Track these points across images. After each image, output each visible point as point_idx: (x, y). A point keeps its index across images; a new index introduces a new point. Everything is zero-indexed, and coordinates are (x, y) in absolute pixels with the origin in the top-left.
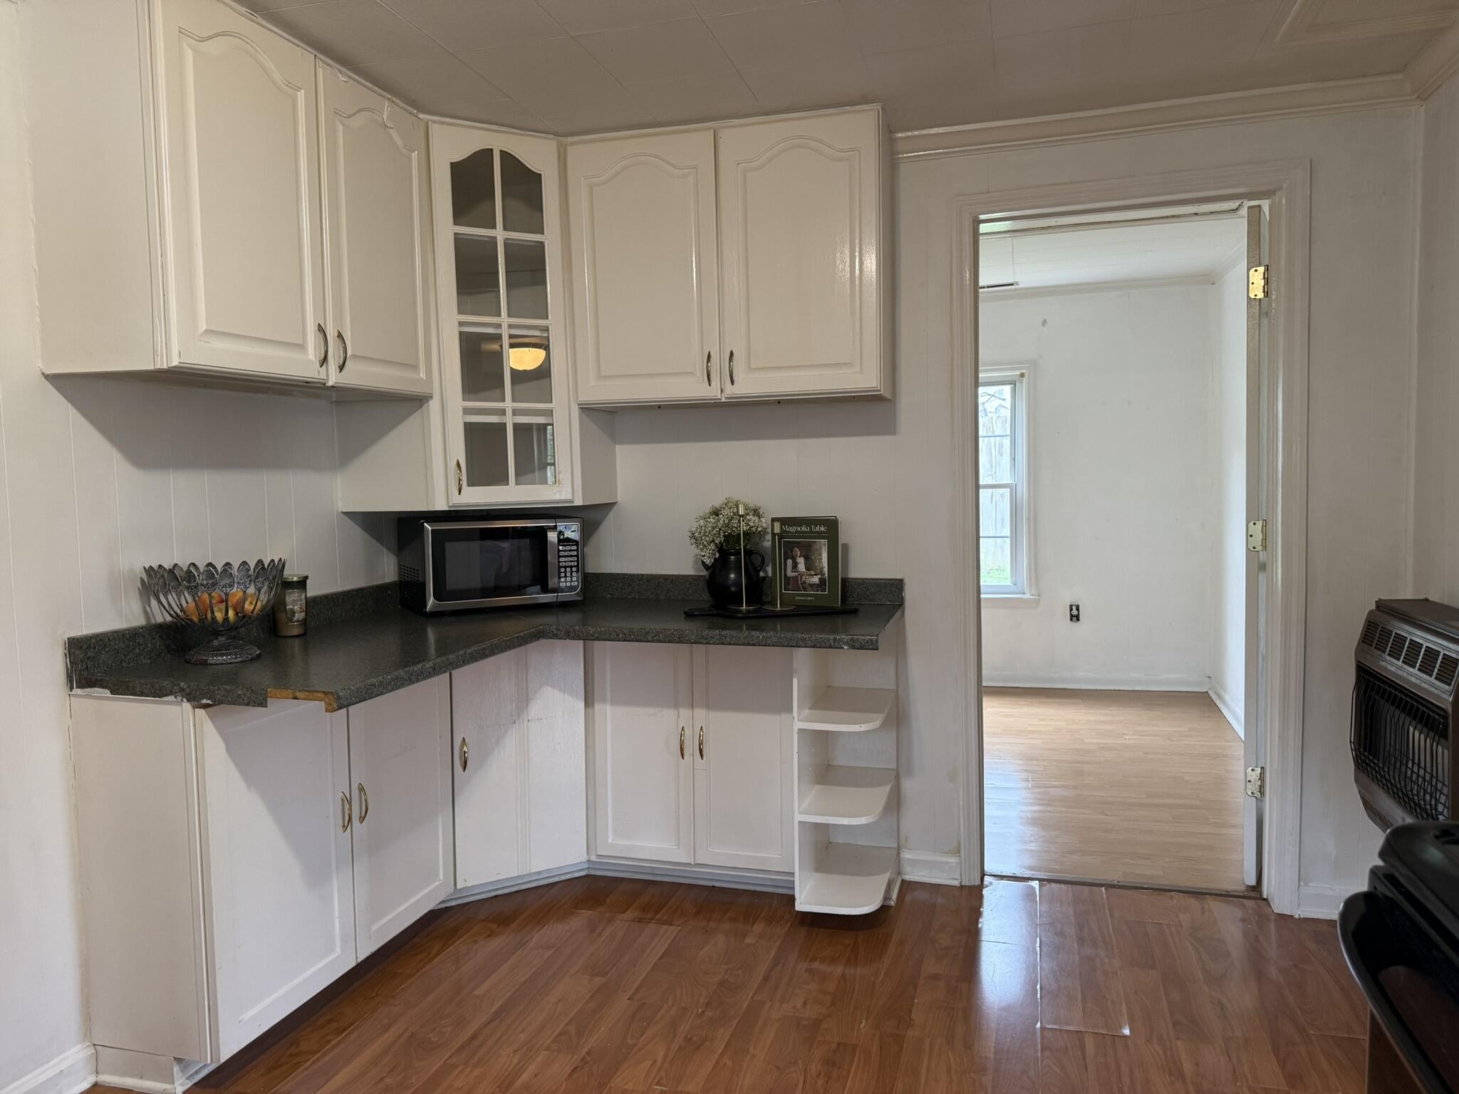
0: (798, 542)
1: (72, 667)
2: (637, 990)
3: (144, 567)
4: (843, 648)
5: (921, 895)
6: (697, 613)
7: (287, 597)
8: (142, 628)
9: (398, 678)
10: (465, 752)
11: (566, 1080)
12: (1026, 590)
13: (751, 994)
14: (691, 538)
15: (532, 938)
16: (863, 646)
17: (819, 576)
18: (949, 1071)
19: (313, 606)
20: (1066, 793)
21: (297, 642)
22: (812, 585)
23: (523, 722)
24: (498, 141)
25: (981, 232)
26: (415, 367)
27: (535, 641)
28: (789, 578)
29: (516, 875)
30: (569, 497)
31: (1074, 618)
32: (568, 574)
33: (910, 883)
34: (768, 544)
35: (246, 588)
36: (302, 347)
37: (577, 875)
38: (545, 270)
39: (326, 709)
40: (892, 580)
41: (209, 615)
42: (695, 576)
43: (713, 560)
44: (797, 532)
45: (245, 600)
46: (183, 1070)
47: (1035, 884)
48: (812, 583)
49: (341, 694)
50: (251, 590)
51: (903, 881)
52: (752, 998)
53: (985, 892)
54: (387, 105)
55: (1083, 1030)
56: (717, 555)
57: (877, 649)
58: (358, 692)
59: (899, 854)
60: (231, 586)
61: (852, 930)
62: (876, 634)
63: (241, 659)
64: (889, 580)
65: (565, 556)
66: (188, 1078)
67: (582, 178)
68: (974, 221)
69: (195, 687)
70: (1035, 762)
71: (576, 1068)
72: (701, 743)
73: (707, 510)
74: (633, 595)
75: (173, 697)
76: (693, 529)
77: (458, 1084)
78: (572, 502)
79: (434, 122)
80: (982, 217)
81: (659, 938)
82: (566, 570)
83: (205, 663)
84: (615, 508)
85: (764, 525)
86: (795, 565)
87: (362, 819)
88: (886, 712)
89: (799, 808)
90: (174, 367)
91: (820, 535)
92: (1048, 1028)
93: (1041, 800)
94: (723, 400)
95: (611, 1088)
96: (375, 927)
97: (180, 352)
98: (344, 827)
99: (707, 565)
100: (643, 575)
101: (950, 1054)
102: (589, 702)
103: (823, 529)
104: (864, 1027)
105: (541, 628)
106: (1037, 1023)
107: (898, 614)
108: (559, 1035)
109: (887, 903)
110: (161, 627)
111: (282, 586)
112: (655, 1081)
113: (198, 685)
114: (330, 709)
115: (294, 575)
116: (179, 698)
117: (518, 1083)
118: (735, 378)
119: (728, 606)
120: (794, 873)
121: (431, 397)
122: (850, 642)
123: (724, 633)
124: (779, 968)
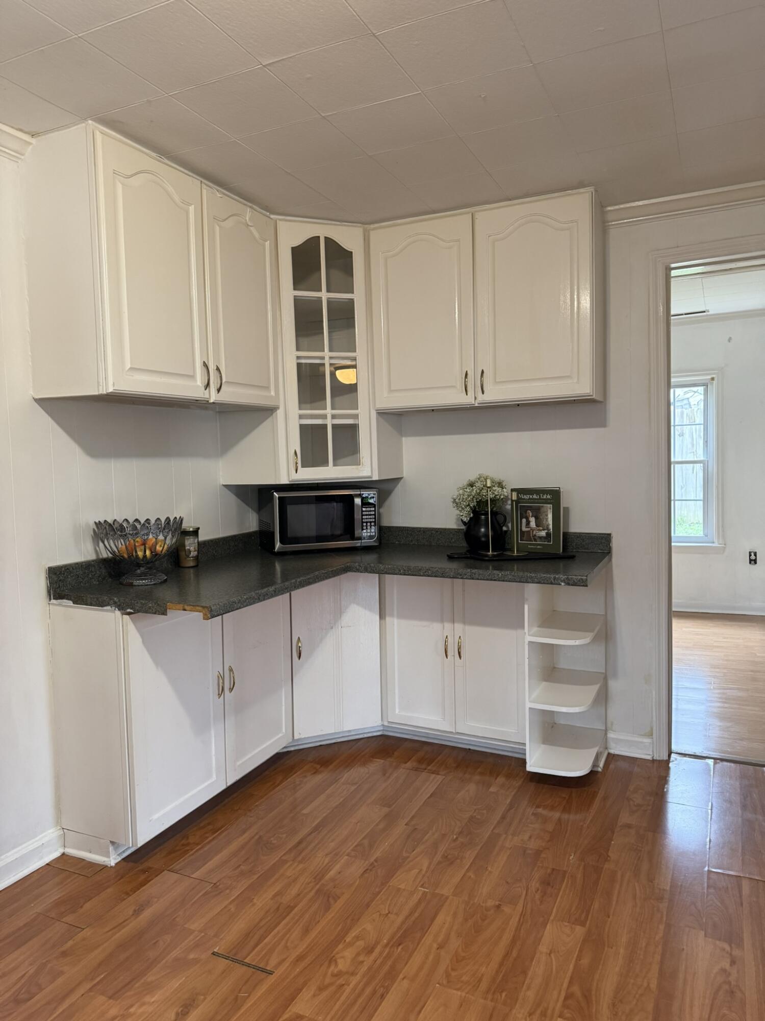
0: (531, 507)
1: (50, 586)
2: (413, 817)
3: (95, 522)
4: (560, 584)
5: (621, 764)
6: (456, 556)
7: (186, 541)
8: (93, 561)
9: (250, 598)
10: (300, 647)
11: (359, 877)
12: (716, 541)
13: (492, 827)
14: (453, 502)
15: (343, 777)
16: (576, 583)
17: (546, 531)
18: (634, 898)
19: (204, 547)
20: (740, 694)
21: (192, 571)
22: (541, 538)
23: (338, 628)
24: (323, 230)
25: (672, 275)
26: (267, 388)
27: (344, 573)
28: (524, 532)
29: (333, 732)
30: (369, 474)
31: (753, 562)
32: (369, 527)
33: (614, 755)
34: (509, 507)
35: (157, 536)
36: (192, 377)
37: (375, 734)
38: (354, 318)
39: (204, 617)
40: (602, 534)
41: (134, 554)
42: (458, 529)
43: (468, 519)
44: (530, 499)
45: (156, 543)
46: (116, 849)
47: (711, 762)
48: (540, 536)
49: (213, 608)
50: (161, 537)
51: (609, 754)
52: (492, 831)
53: (671, 765)
54: (248, 210)
55: (742, 875)
56: (472, 515)
57: (587, 586)
58: (224, 606)
59: (606, 734)
60: (148, 535)
61: (568, 787)
62: (586, 575)
63: (155, 582)
64: (600, 534)
65: (366, 515)
66: (118, 855)
67: (380, 253)
68: (666, 269)
69: (123, 601)
70: (718, 670)
71: (367, 870)
72: (459, 648)
73: (465, 483)
74: (413, 542)
75: (110, 607)
76: (455, 497)
77: (288, 873)
78: (371, 478)
79: (280, 220)
80: (673, 265)
81: (430, 783)
82: (367, 524)
83: (131, 585)
84: (402, 481)
85: (506, 494)
86: (528, 523)
87: (231, 690)
88: (596, 631)
89: (529, 698)
90: (111, 393)
91: (546, 502)
92: (714, 872)
93: (720, 698)
94: (477, 405)
95: (389, 886)
96: (239, 763)
97: (114, 383)
98: (220, 695)
99: (465, 522)
100: (420, 528)
101: (636, 884)
102: (382, 616)
103: (549, 497)
104: (573, 859)
105: (348, 564)
106: (704, 867)
107: (606, 559)
108: (356, 846)
109: (595, 769)
110: (105, 561)
111: (181, 534)
112: (420, 885)
113: (124, 600)
114: (206, 618)
115: (191, 527)
116: (113, 608)
117: (327, 877)
118: (485, 389)
119: (479, 552)
120: (525, 744)
121: (278, 408)
122: (566, 581)
123: (474, 571)
124: (512, 811)
